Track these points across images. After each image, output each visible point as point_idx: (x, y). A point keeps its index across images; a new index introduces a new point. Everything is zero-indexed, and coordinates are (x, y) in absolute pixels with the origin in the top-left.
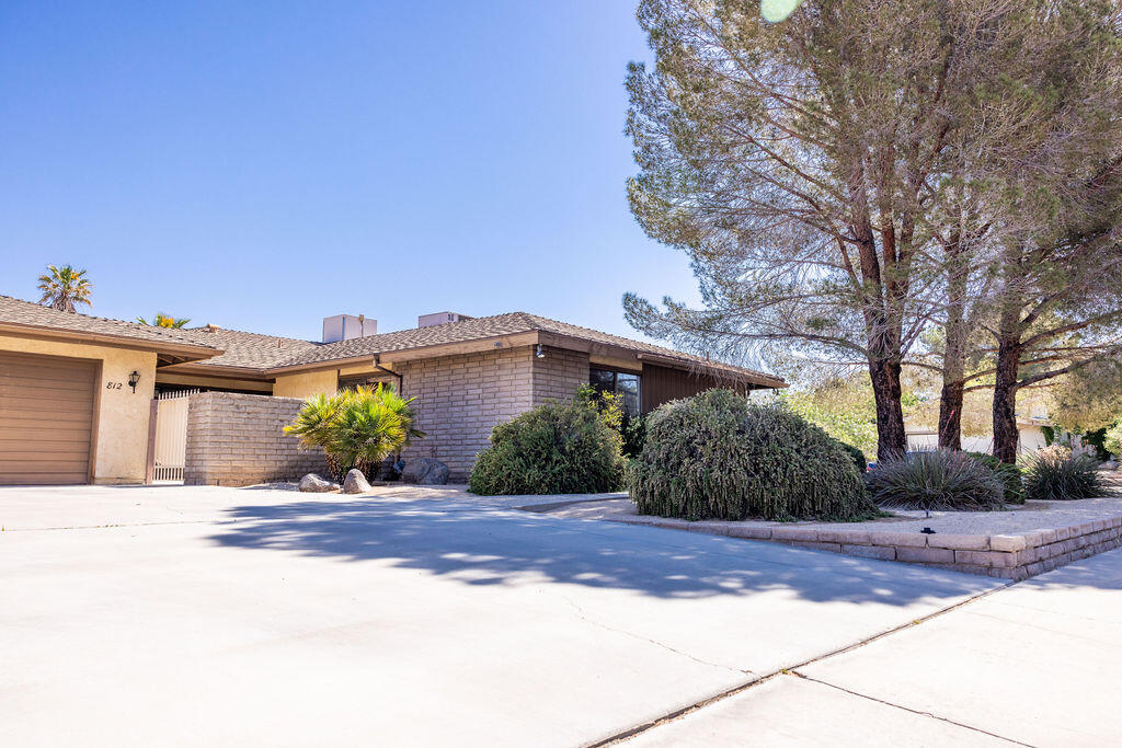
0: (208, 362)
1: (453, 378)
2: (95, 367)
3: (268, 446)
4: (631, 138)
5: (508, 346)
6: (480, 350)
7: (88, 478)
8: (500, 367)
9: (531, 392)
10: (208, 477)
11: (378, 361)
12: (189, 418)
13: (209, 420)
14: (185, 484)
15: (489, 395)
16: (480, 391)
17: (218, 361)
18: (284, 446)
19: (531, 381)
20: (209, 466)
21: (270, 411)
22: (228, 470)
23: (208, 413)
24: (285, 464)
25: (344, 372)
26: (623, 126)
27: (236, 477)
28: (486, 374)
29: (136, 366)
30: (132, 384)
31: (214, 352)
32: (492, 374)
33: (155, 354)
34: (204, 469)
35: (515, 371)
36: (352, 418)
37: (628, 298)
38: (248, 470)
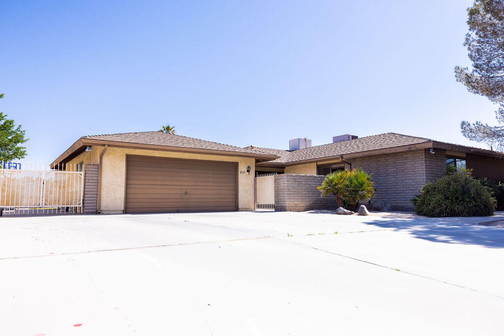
0: (274, 161)
1: (378, 164)
2: (235, 165)
3: (306, 195)
4: (467, 46)
5: (415, 149)
6: (398, 151)
7: (236, 209)
8: (406, 158)
9: (424, 169)
10: (287, 208)
11: (342, 158)
12: (275, 184)
13: (285, 185)
14: (276, 211)
15: (400, 171)
16: (395, 169)
17: (278, 161)
18: (311, 195)
19: (424, 164)
20: (288, 203)
21: (305, 180)
22: (293, 205)
23: (285, 182)
24: (312, 202)
25: (319, 163)
26: (464, 41)
27: (296, 208)
28: (398, 162)
29: (249, 164)
30: (248, 171)
31: (275, 157)
32: (401, 161)
33: (254, 159)
34: (284, 205)
35: (414, 160)
36: (351, 182)
37: (463, 123)
38: (300, 205)
